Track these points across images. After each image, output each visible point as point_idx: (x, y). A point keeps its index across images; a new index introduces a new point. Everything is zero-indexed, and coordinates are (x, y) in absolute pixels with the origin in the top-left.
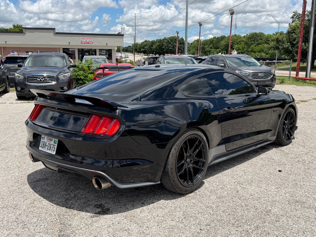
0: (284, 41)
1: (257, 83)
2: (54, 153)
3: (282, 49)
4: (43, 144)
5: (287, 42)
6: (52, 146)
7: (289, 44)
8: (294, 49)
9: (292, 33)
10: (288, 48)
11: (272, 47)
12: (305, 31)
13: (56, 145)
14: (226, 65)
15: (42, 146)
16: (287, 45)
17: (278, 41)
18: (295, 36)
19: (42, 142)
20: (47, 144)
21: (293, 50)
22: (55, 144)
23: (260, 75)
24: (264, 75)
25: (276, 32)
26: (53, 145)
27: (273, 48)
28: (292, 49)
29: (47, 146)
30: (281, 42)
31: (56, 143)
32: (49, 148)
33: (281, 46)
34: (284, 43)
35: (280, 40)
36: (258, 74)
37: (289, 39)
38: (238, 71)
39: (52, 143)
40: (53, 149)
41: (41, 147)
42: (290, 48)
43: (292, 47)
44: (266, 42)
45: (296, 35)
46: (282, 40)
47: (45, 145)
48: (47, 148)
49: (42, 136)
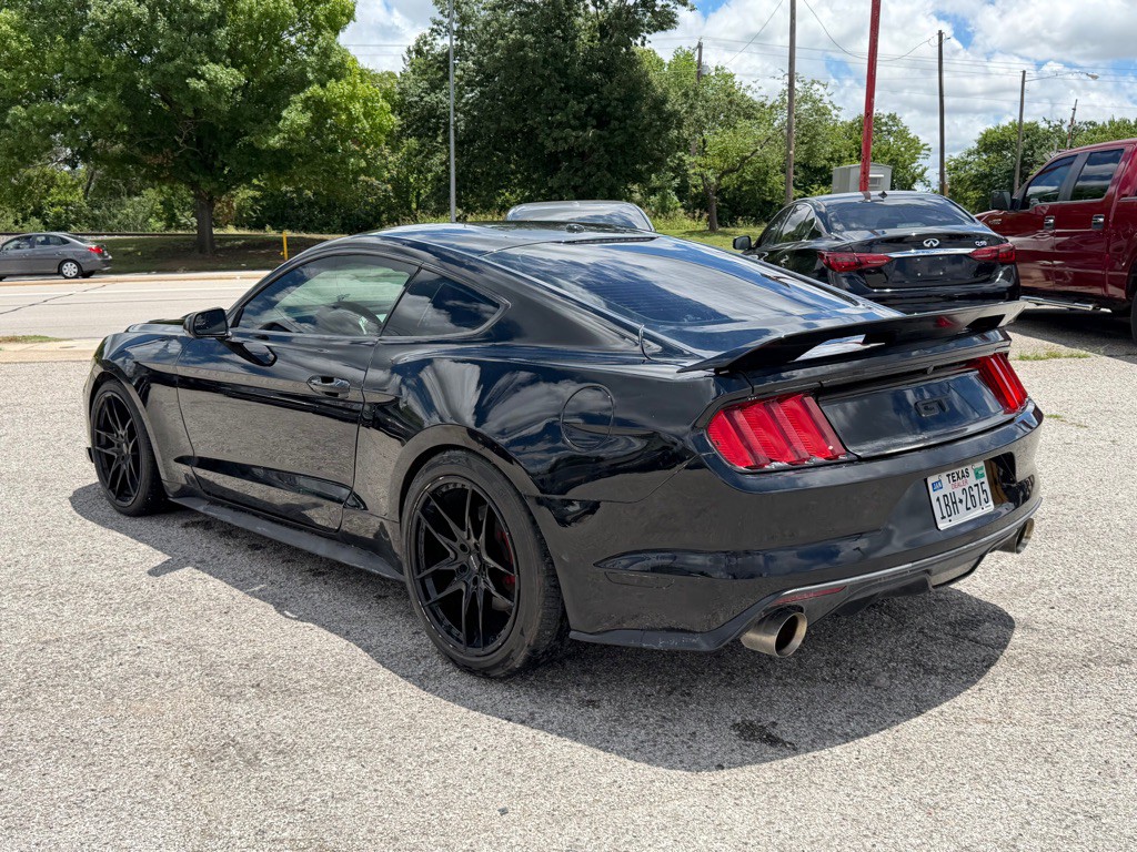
2: (990, 507)
4: (947, 505)
6: (975, 492)
13: (985, 479)
15: (945, 514)
19: (938, 499)
20: (959, 495)
22: (982, 480)
26: (976, 485)
29: (961, 501)
31: (982, 476)
32: (970, 505)
39: (972, 480)
40: (983, 496)
41: (943, 518)
47: (952, 504)
48: (962, 507)
49: (931, 480)
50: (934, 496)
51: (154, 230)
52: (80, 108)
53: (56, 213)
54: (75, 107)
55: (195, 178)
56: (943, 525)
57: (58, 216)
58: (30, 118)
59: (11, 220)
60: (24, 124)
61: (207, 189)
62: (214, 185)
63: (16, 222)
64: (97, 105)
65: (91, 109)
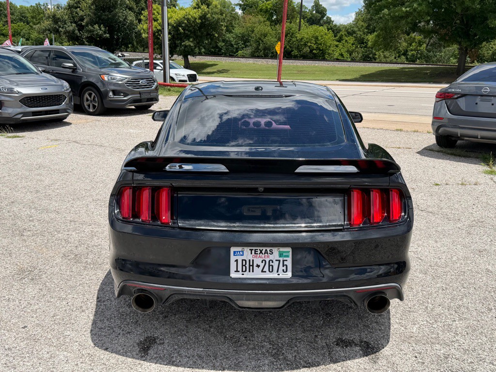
0: (65, 21)
1: (139, 95)
3: (65, 33)
4: (243, 265)
5: (71, 23)
6: (275, 264)
7: (74, 25)
8: (82, 33)
9: (76, 8)
10: (73, 31)
11: (46, 30)
12: (96, 6)
13: (289, 259)
14: (78, 65)
15: (240, 270)
16: (71, 27)
17: (55, 19)
18: (81, 13)
19: (237, 261)
20: (258, 263)
21: (82, 35)
22: (285, 259)
23: (142, 83)
24: (148, 83)
25: (36, 4)
26: (278, 260)
27: (49, 30)
28: (80, 33)
29: (258, 266)
30: (60, 21)
32: (266, 270)
33: (63, 28)
34: (65, 24)
35: (59, 19)
36: (139, 81)
37: (73, 17)
38: (107, 76)
39: (274, 257)
41: (237, 271)
42: (77, 31)
43: (79, 30)
44: (21, 20)
45: (83, 11)
46: (62, 17)
47: (248, 265)
48: (257, 270)
49: (233, 249)
50: (233, 258)
51: (452, 63)
52: (410, 10)
53: (412, 54)
54: (408, 9)
55: (460, 40)
56: (233, 275)
57: (413, 55)
58: (389, 14)
59: (393, 57)
60: (387, 17)
61: (465, 46)
62: (468, 43)
63: (395, 58)
64: (417, 8)
65: (415, 10)
